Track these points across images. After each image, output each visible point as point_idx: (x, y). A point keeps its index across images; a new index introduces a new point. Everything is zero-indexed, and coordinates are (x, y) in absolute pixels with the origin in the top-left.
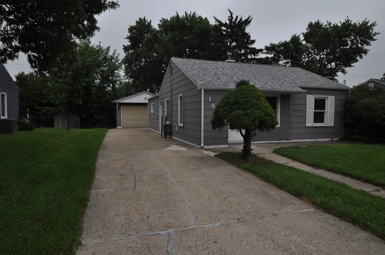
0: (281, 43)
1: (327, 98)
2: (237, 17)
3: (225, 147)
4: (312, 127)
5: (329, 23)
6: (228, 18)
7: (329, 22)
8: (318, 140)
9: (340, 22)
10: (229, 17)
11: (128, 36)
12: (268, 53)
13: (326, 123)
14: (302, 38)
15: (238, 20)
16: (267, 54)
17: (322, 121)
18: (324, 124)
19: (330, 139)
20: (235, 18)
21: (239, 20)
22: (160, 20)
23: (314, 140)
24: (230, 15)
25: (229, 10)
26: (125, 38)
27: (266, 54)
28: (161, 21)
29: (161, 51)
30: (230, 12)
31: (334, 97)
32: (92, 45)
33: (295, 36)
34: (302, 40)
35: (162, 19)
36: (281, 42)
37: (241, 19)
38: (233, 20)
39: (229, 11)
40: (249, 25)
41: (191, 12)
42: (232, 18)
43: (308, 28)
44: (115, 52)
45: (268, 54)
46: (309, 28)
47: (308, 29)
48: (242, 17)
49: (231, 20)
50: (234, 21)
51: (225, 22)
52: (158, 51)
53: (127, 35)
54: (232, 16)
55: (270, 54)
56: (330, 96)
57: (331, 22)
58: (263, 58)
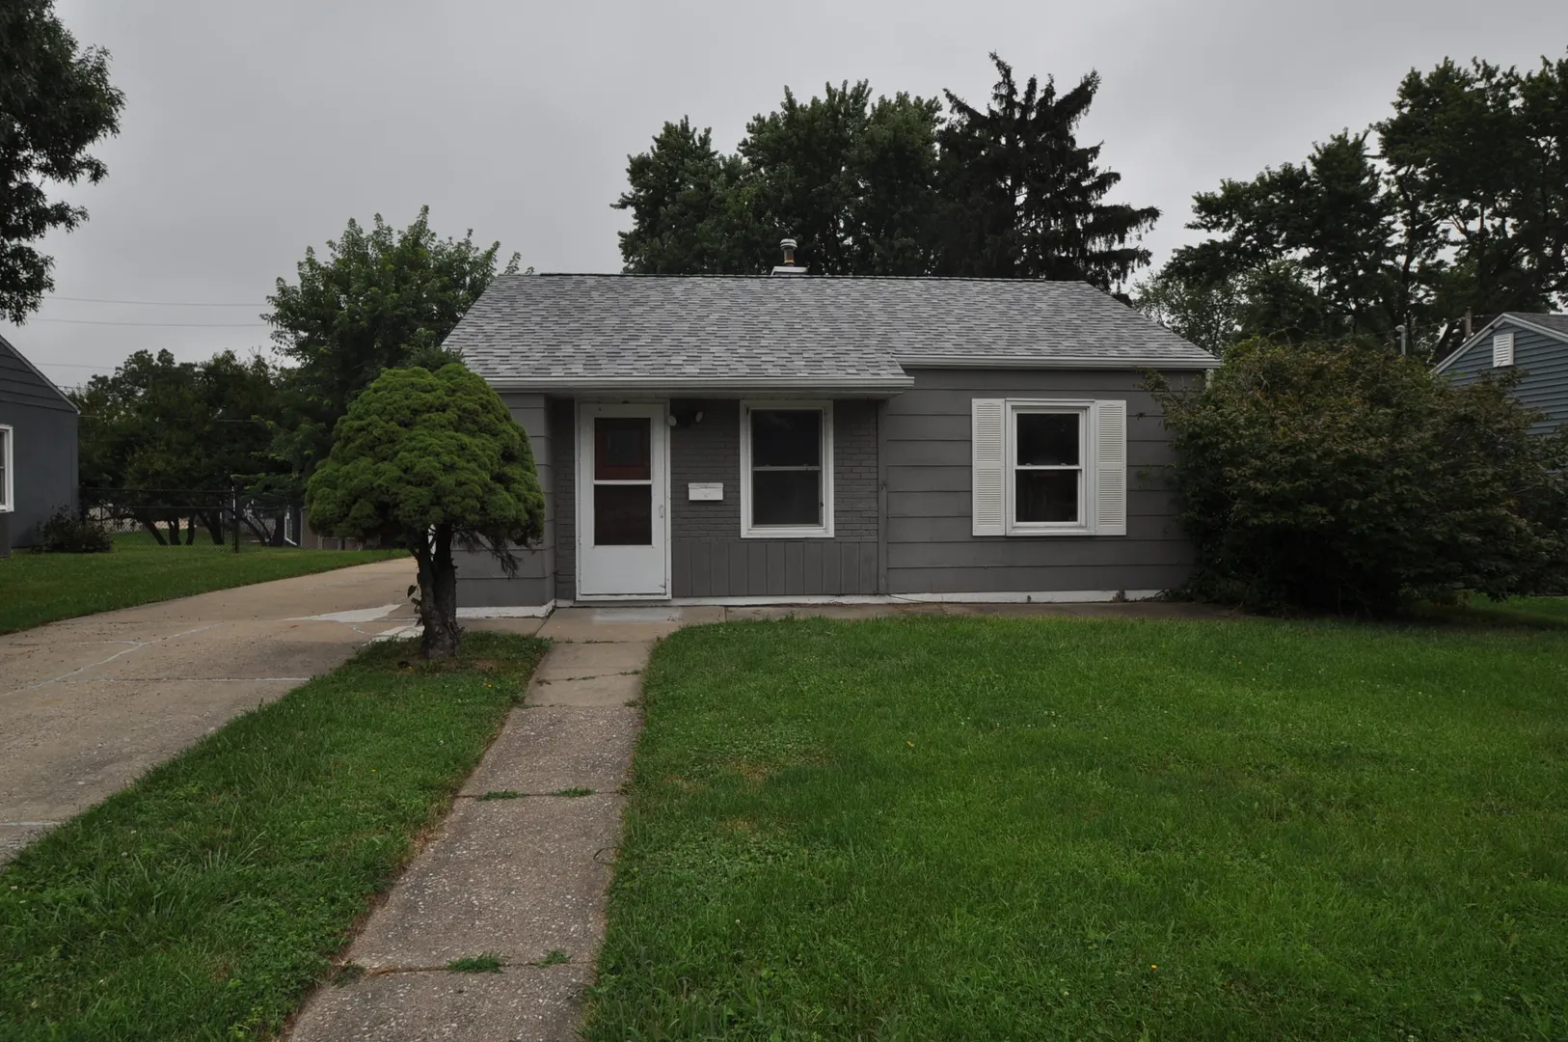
0: (1267, 177)
1: (1086, 408)
2: (1032, 84)
3: (531, 614)
4: (1005, 537)
5: (1485, 70)
6: (994, 91)
7: (1484, 63)
8: (1039, 597)
9: (1541, 61)
10: (996, 87)
11: (624, 196)
12: (1217, 225)
13: (1083, 524)
14: (1373, 145)
15: (1039, 95)
16: (1209, 229)
17: (1070, 514)
18: (1076, 527)
19: (1109, 596)
20: (1026, 89)
21: (1043, 95)
22: (748, 126)
23: (1020, 597)
24: (1001, 79)
25: (994, 57)
26: (612, 206)
27: (1204, 231)
28: (751, 129)
29: (721, 245)
30: (1000, 65)
31: (1123, 403)
32: (440, 241)
33: (1341, 140)
34: (1374, 157)
35: (755, 120)
36: (1269, 173)
37: (1050, 92)
38: (1019, 98)
39: (996, 62)
40: (1088, 111)
41: (845, 83)
42: (1013, 91)
43: (1400, 99)
44: (513, 264)
45: (1214, 231)
46: (1407, 100)
47: (1400, 102)
48: (1052, 81)
49: (1008, 99)
50: (1023, 103)
51: (989, 108)
52: (711, 246)
53: (623, 194)
54: (1009, 81)
55: (1222, 229)
56: (1097, 401)
57: (1492, 64)
58: (1191, 248)
